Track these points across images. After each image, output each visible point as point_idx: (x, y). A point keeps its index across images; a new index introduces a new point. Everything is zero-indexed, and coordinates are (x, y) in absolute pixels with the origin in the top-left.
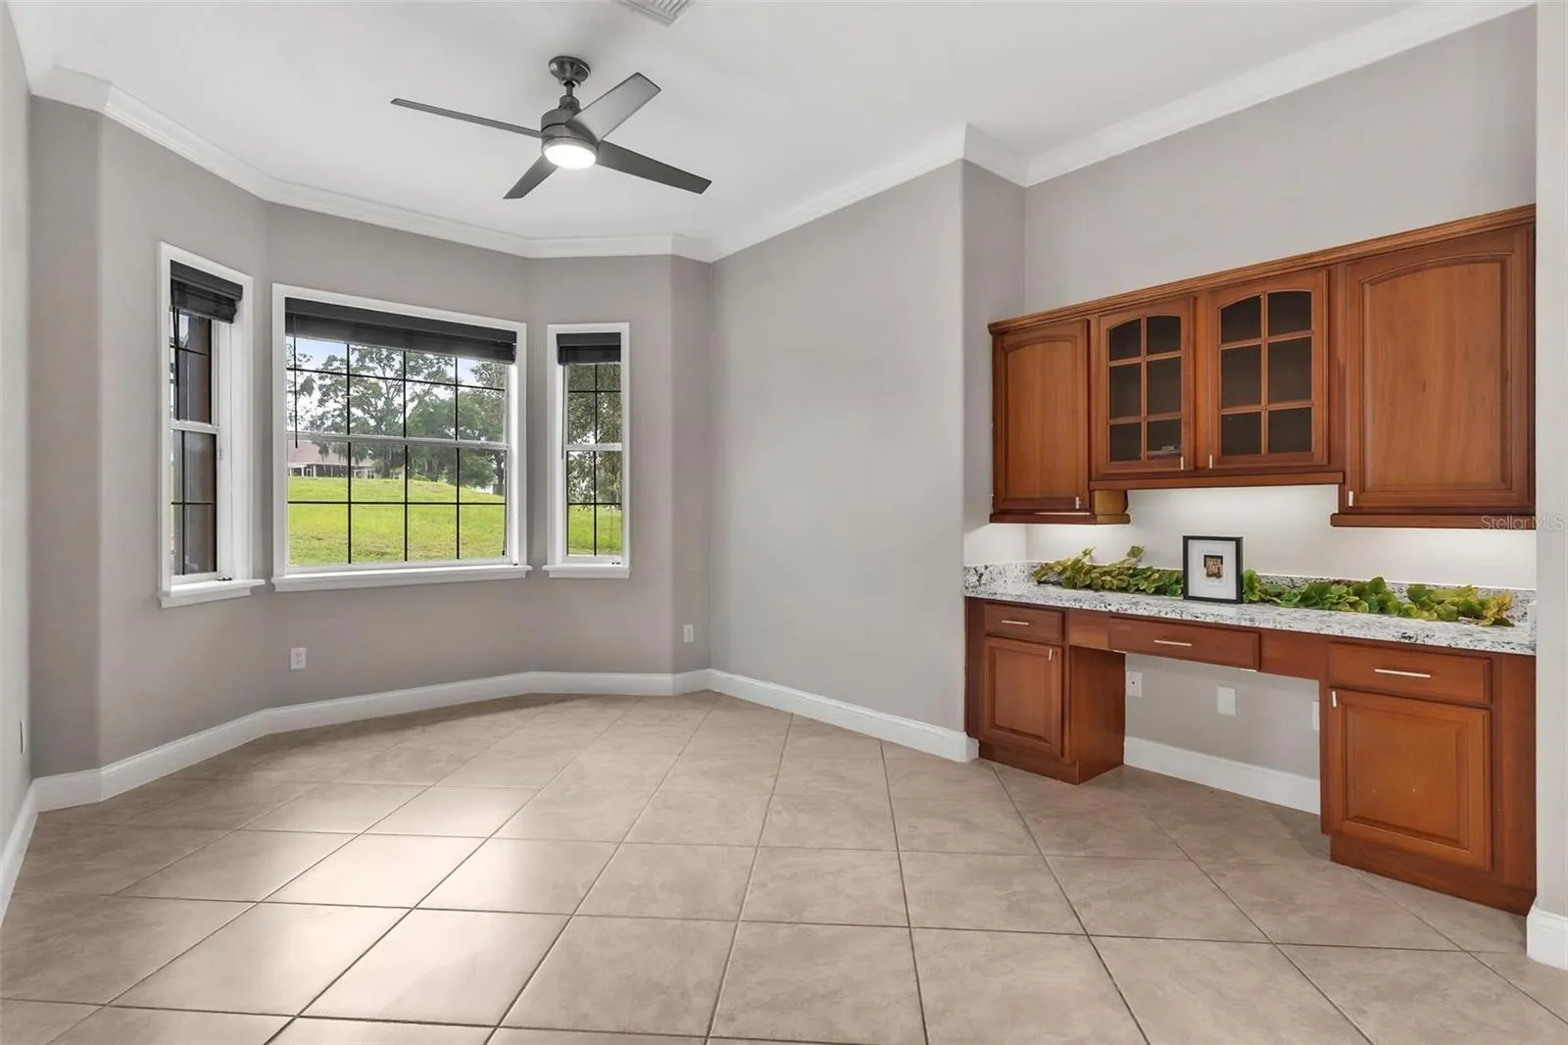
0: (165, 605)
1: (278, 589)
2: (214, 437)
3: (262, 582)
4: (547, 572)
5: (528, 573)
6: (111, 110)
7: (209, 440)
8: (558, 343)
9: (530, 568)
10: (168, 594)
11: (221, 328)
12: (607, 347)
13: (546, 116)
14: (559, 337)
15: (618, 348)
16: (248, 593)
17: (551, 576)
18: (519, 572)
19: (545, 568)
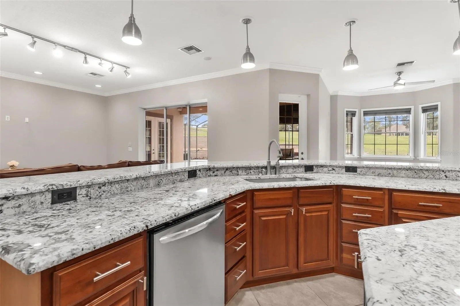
0: (345, 158)
1: (362, 158)
2: (352, 134)
3: (359, 157)
4: (418, 159)
5: (414, 159)
6: (339, 94)
7: (351, 135)
8: (422, 109)
9: (414, 158)
10: (345, 157)
11: (354, 118)
12: (435, 108)
13: (394, 82)
14: (422, 107)
15: (437, 108)
16: (357, 158)
17: (420, 160)
18: (412, 158)
19: (418, 158)
